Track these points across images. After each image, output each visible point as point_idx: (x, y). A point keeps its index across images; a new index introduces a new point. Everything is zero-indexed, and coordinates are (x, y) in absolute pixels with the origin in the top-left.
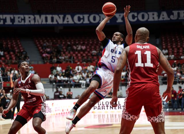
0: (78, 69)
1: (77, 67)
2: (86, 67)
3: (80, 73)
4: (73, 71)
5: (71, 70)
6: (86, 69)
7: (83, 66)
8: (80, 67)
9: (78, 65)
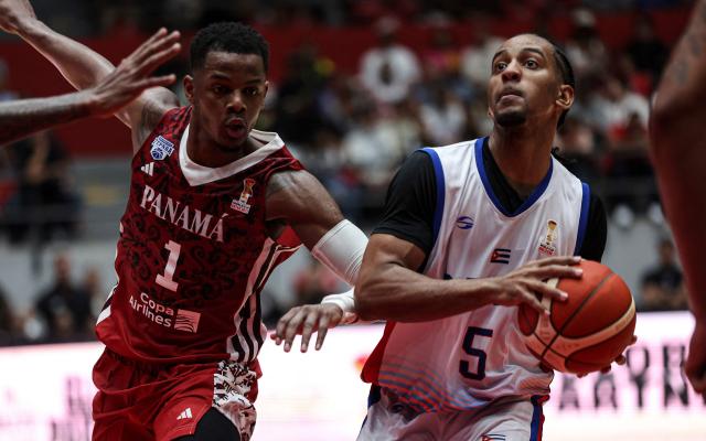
0: (386, 75)
1: (372, 63)
2: (448, 60)
3: (405, 109)
4: (346, 95)
5: (324, 83)
6: (455, 76)
7: (422, 47)
8: (403, 62)
9: (385, 43)
